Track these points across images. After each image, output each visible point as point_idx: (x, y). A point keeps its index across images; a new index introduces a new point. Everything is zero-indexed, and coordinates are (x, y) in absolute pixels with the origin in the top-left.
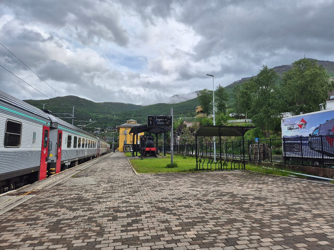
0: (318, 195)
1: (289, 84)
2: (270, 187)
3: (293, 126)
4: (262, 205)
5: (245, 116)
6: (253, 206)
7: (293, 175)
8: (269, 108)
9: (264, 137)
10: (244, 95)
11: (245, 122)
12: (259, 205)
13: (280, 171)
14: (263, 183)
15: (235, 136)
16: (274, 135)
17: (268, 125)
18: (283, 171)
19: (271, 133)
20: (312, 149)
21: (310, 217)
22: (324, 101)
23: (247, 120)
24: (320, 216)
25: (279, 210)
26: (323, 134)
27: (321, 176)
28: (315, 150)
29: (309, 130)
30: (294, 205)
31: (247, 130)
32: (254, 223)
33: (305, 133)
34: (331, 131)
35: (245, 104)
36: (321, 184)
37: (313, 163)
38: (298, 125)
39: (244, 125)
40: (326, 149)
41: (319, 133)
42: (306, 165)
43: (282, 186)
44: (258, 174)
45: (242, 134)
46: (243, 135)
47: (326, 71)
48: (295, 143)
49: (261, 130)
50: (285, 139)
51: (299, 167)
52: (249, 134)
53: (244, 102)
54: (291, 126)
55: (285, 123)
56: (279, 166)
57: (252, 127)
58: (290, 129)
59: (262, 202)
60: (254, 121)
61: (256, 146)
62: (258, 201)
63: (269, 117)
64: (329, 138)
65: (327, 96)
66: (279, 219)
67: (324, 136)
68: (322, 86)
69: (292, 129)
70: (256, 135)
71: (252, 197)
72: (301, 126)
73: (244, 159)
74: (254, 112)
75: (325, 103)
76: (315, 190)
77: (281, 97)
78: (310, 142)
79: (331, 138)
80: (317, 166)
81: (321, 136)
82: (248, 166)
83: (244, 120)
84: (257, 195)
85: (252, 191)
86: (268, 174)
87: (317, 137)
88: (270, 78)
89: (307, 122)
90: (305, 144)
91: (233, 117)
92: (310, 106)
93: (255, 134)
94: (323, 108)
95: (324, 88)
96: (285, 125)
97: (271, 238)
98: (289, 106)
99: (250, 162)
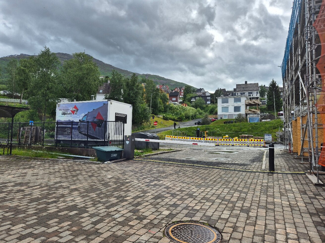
0: (78, 172)
1: (69, 73)
2: (35, 171)
3: (67, 112)
4: (23, 191)
5: (21, 96)
6: (11, 194)
7: (62, 156)
8: (48, 91)
9: (40, 120)
10: (21, 72)
11: (21, 103)
12: (18, 191)
13: (50, 154)
14: (30, 168)
15: (5, 117)
16: (50, 119)
17: (45, 109)
18: (53, 153)
19: (47, 117)
20: (80, 133)
21: (67, 193)
22: (95, 93)
23: (23, 101)
24: (76, 190)
25: (40, 192)
26: (90, 121)
27: (85, 155)
28: (82, 134)
29: (80, 116)
30: (55, 184)
31: (18, 111)
32: (7, 212)
33: (76, 118)
34: (95, 118)
35: (22, 84)
36: (83, 162)
37: (79, 145)
38: (71, 111)
39: (18, 105)
40: (91, 133)
41: (87, 119)
42: (74, 147)
43: (48, 168)
44: (26, 159)
45: (11, 116)
46: (13, 116)
47: (99, 69)
48: (67, 127)
49: (38, 113)
50: (58, 123)
51: (68, 149)
52: (22, 116)
53: (21, 80)
54: (65, 111)
55: (60, 108)
56: (50, 149)
57: (27, 109)
58: (64, 114)
59: (22, 188)
60: (30, 103)
61: (28, 129)
62: (19, 187)
63: (47, 100)
64: (93, 123)
65: (97, 90)
66: (37, 202)
67: (90, 122)
68: (95, 81)
69: (66, 114)
70: (32, 117)
71: (12, 184)
72: (73, 112)
73: (11, 144)
74: (32, 94)
75: (96, 95)
76: (76, 168)
77: (61, 82)
78: (79, 127)
79: (95, 124)
80: (82, 147)
81: (88, 122)
82: (15, 151)
83: (18, 101)
84: (19, 181)
85: (14, 177)
86: (36, 157)
87: (85, 122)
88: (51, 61)
89: (79, 109)
90: (75, 128)
91: (4, 95)
92: (84, 96)
93: (30, 116)
94: (94, 99)
95: (96, 82)
96: (60, 110)
97: (23, 223)
98: (68, 92)
99: (19, 147)
